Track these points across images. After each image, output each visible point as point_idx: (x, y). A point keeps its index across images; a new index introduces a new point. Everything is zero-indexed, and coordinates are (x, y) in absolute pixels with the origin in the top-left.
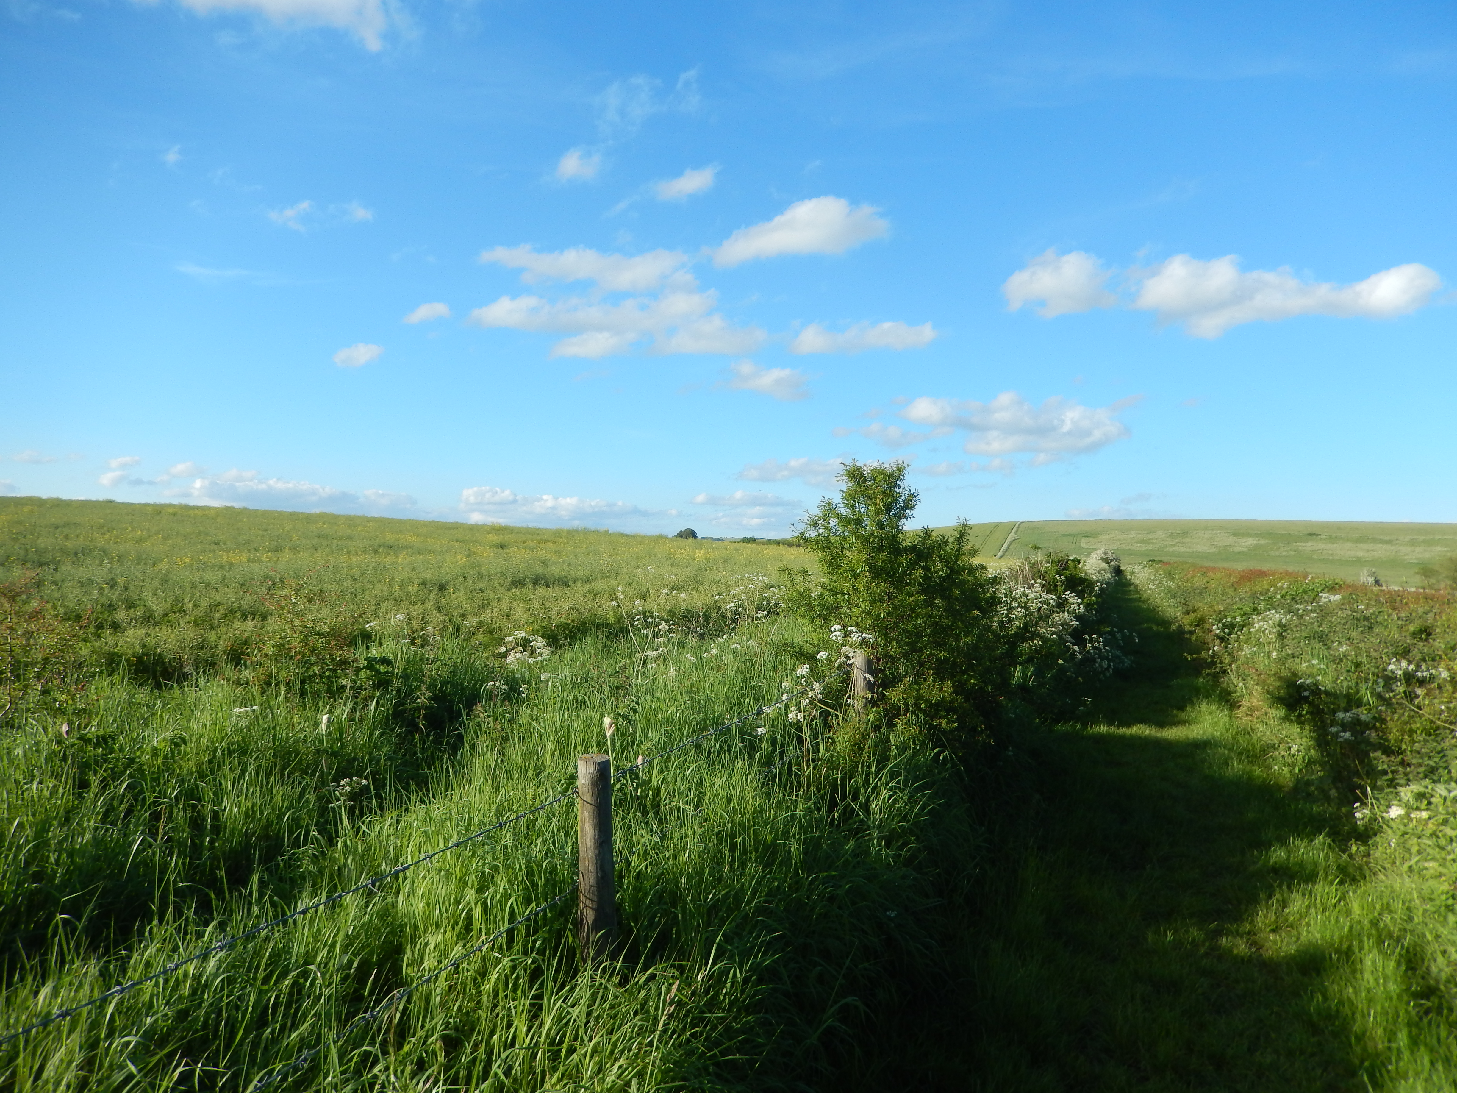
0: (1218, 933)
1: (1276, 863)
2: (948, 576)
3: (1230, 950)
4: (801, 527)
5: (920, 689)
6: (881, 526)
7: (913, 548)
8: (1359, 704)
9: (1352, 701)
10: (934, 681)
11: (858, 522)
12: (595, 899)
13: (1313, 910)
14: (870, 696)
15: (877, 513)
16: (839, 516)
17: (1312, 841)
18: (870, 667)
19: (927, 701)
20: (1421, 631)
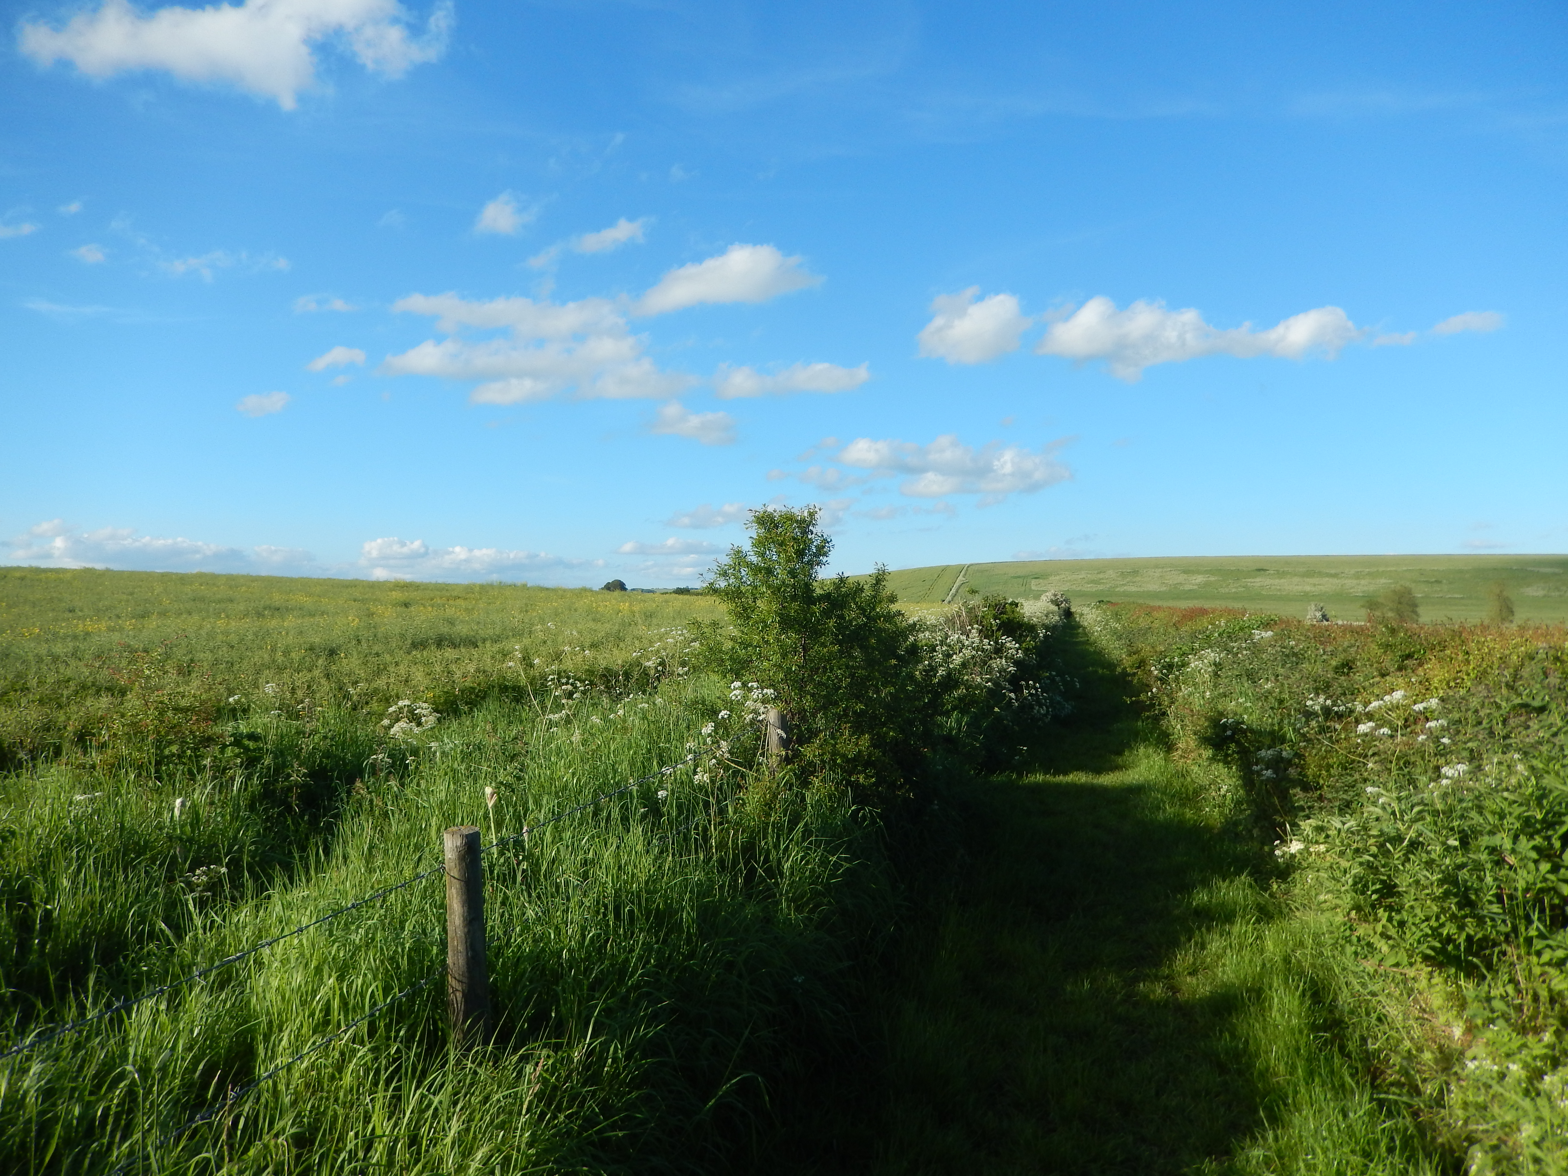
0: (1136, 980)
1: (1198, 905)
2: (865, 624)
3: (1146, 997)
4: (710, 577)
5: (836, 743)
6: (792, 573)
7: (827, 597)
8: (1283, 740)
9: (1276, 738)
10: (850, 736)
11: (769, 571)
12: (465, 980)
13: (1229, 951)
14: (784, 753)
15: (789, 560)
16: (749, 565)
17: (1231, 882)
18: (784, 724)
19: (844, 756)
20: (1343, 665)
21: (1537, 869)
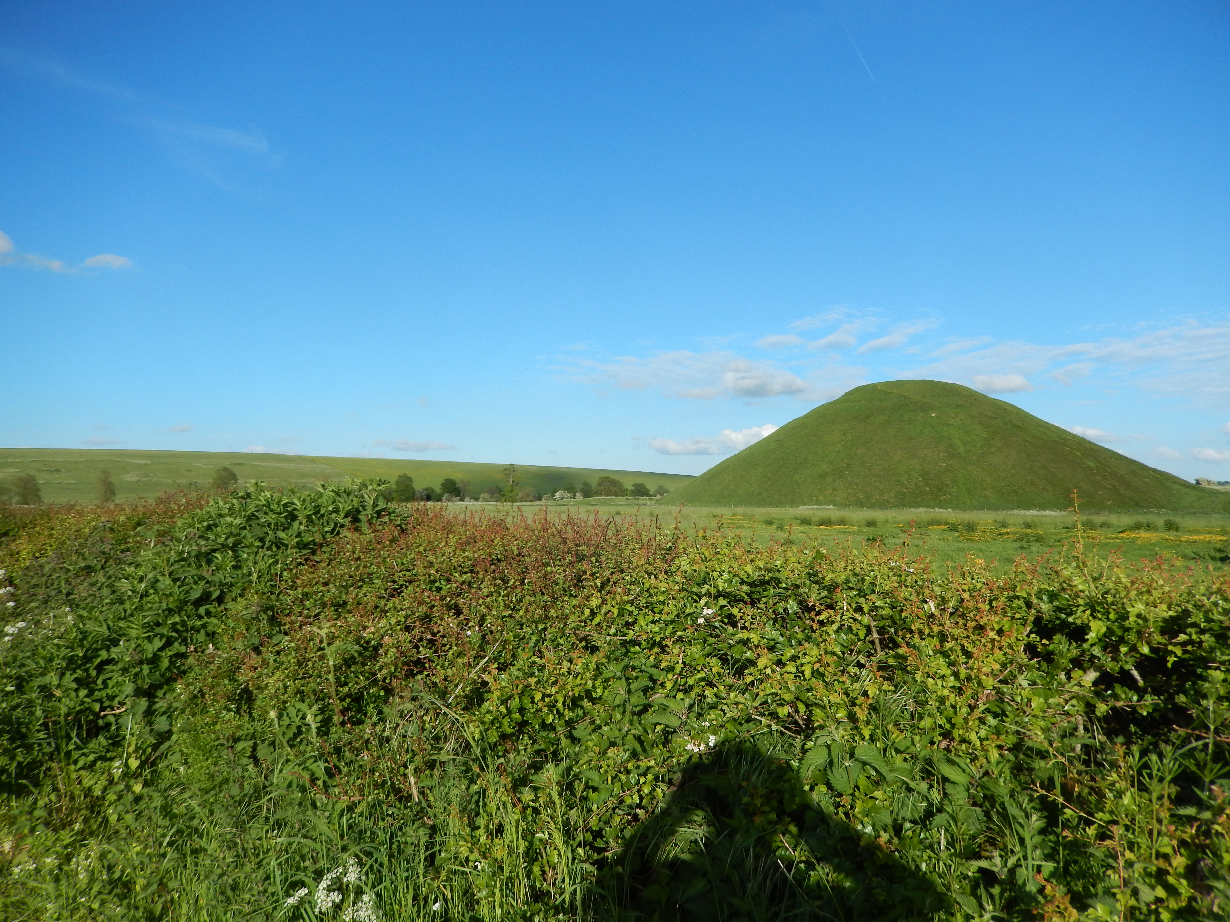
21: (77, 696)
